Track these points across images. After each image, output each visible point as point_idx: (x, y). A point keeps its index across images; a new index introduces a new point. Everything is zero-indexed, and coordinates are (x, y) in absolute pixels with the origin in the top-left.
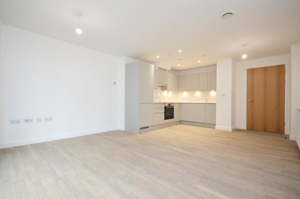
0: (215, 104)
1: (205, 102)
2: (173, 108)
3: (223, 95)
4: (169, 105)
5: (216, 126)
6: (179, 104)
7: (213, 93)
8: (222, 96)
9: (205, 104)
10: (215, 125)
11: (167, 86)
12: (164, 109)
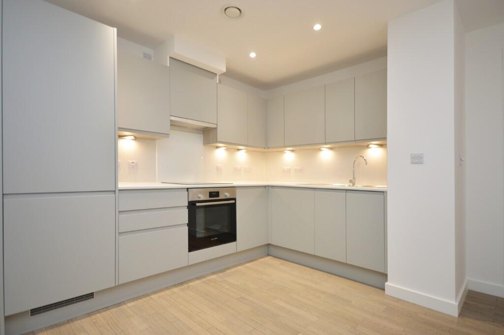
0: (383, 193)
1: (347, 186)
2: (234, 205)
3: (417, 160)
4: (214, 194)
5: (386, 280)
6: (261, 190)
7: (374, 153)
8: (413, 163)
9: (344, 194)
10: (385, 276)
11: (216, 128)
12: (186, 211)
